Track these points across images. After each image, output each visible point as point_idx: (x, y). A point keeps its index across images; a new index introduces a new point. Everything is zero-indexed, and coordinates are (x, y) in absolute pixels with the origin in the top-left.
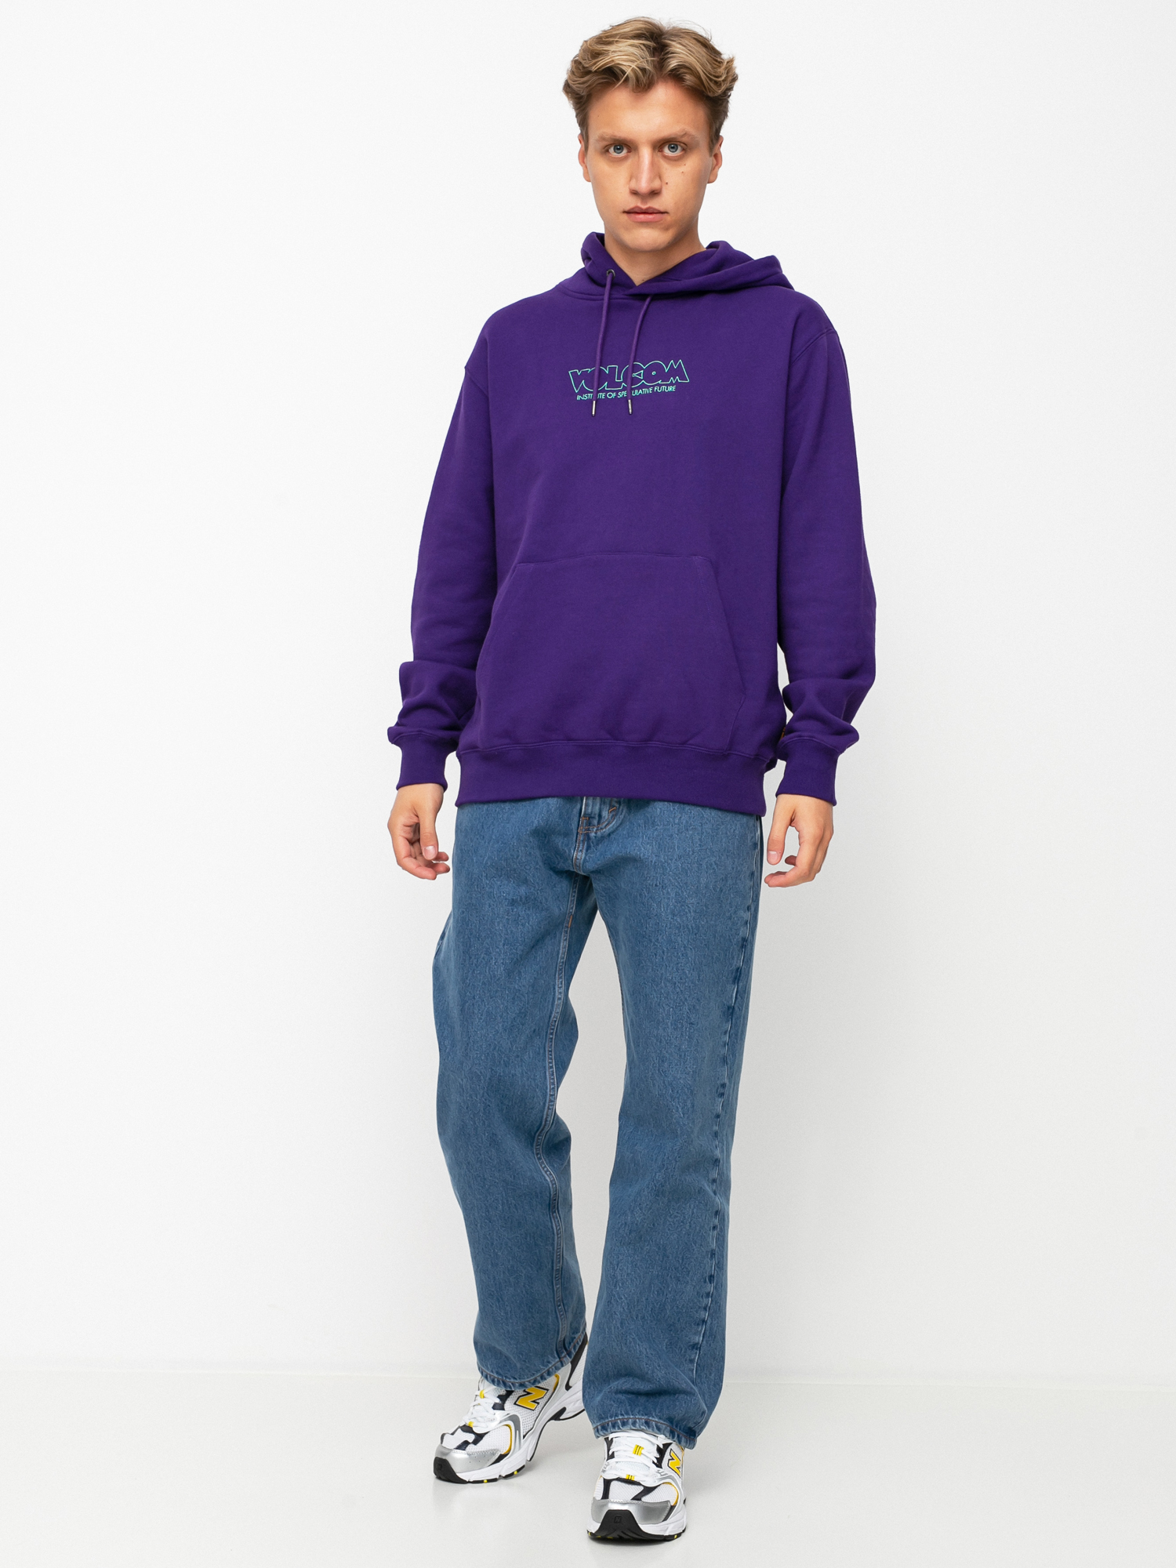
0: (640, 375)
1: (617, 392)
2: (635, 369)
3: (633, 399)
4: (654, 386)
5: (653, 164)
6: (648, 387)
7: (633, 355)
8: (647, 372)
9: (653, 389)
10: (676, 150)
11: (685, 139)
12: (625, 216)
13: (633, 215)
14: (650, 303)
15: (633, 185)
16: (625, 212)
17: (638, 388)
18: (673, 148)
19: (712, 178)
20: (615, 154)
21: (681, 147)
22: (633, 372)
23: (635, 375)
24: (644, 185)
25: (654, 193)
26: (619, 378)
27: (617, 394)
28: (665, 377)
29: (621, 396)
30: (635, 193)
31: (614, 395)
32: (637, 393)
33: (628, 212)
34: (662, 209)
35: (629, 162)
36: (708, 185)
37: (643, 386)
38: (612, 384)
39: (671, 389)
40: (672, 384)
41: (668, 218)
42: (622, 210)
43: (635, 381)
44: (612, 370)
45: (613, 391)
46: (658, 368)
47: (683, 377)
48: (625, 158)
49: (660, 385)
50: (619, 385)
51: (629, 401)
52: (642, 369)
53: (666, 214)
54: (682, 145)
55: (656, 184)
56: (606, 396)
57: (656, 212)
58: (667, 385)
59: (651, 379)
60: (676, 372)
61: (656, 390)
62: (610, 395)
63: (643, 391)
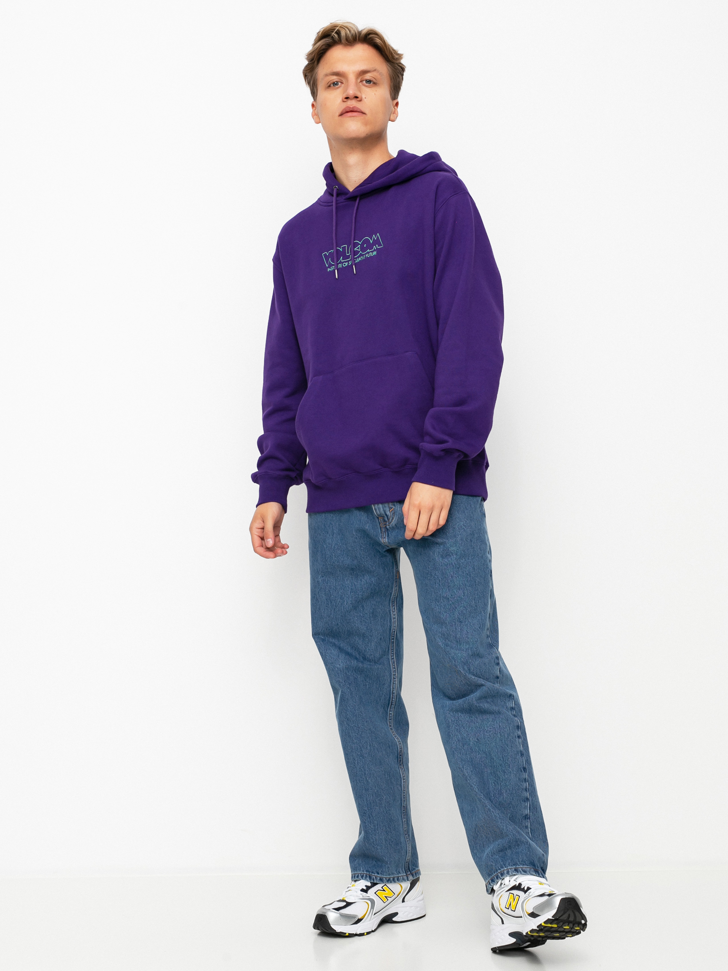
0: (358, 248)
1: (348, 261)
2: (355, 245)
4: (365, 254)
6: (362, 255)
7: (353, 237)
8: (362, 245)
9: (365, 256)
14: (359, 201)
17: (358, 257)
22: (354, 247)
23: (355, 249)
26: (348, 253)
27: (348, 263)
28: (370, 246)
29: (350, 263)
31: (347, 264)
32: (358, 260)
34: (362, 110)
37: (361, 255)
38: (345, 257)
39: (375, 253)
40: (375, 250)
43: (355, 253)
44: (344, 248)
45: (346, 262)
46: (367, 242)
47: (380, 245)
49: (368, 253)
50: (348, 257)
51: (354, 266)
52: (359, 244)
53: (365, 114)
56: (342, 266)
57: (358, 110)
58: (372, 252)
59: (363, 249)
60: (376, 242)
61: (367, 256)
62: (345, 265)
63: (361, 258)
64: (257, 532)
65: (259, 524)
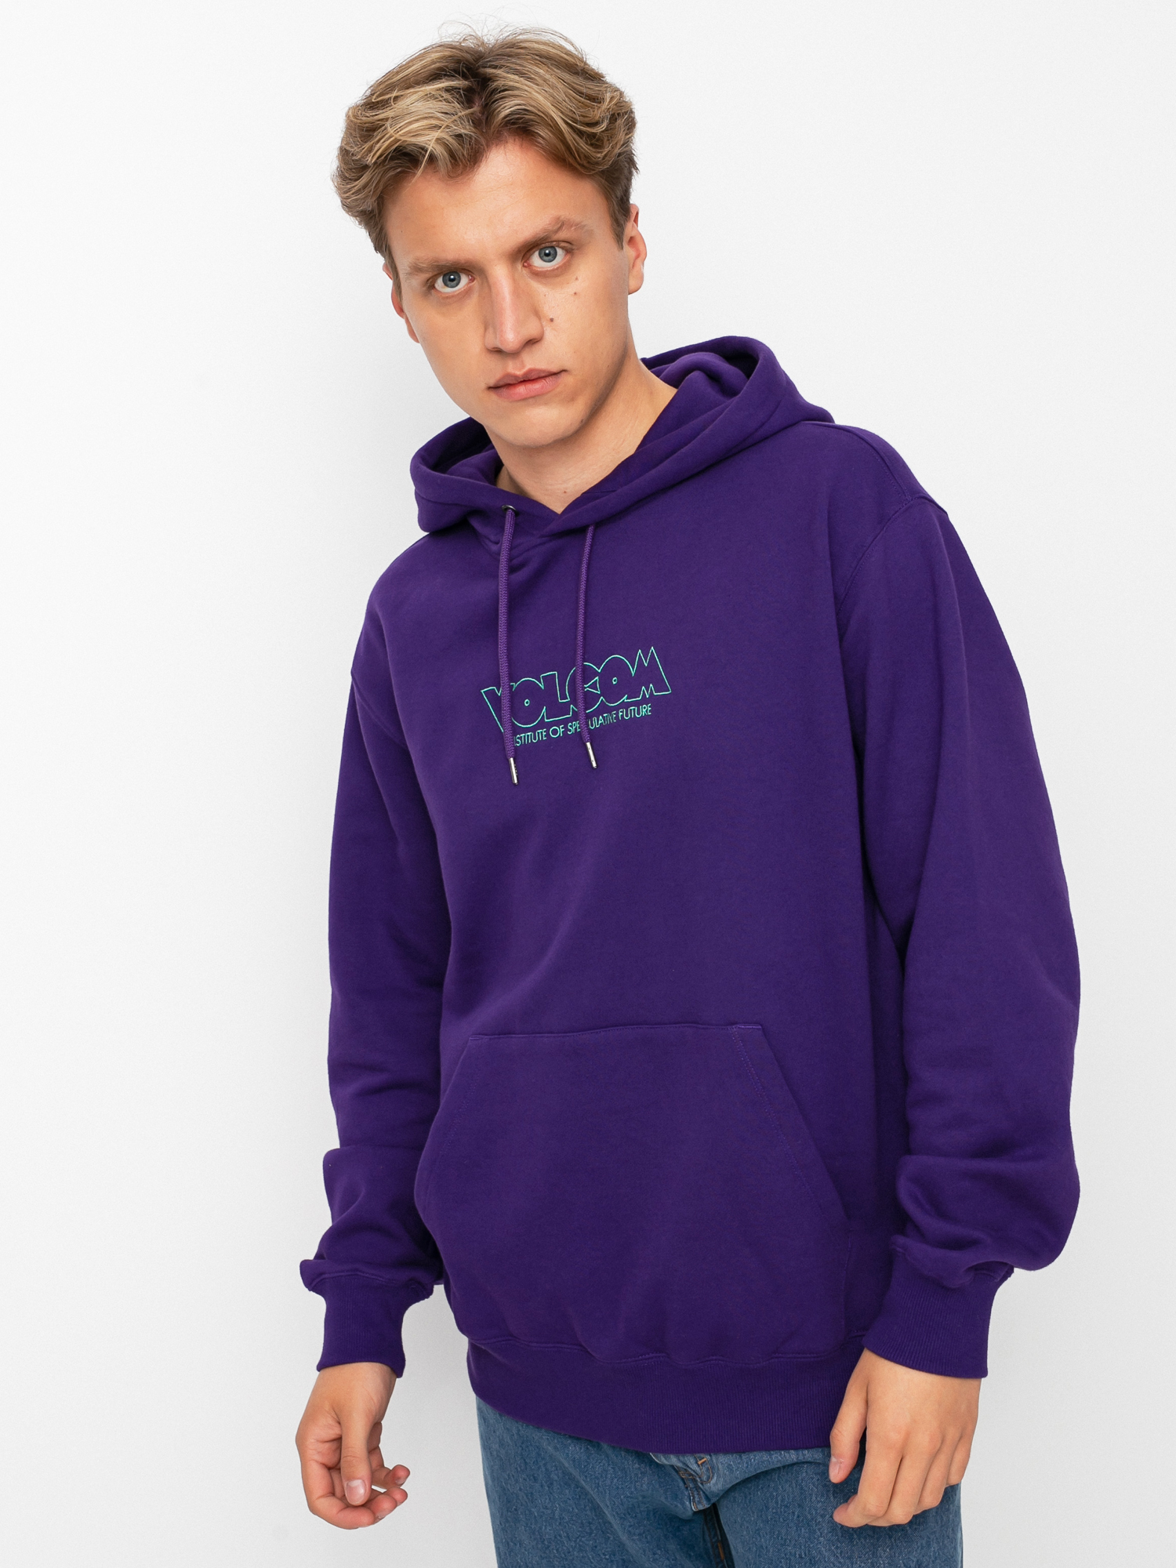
0: (594, 686)
1: (565, 722)
2: (584, 674)
3: (594, 736)
4: (617, 708)
5: (518, 291)
6: (609, 710)
8: (605, 677)
9: (617, 714)
10: (555, 258)
11: (563, 235)
12: (493, 395)
13: (504, 390)
14: (593, 540)
15: (492, 338)
16: (489, 388)
17: (597, 713)
18: (549, 256)
19: (634, 284)
20: (448, 289)
21: (563, 248)
22: (584, 681)
23: (585, 688)
24: (510, 338)
25: (532, 342)
26: (564, 697)
27: (567, 730)
28: (631, 686)
29: (573, 730)
30: (497, 350)
31: (561, 730)
32: (597, 723)
33: (495, 387)
34: (554, 368)
35: (476, 299)
37: (604, 709)
38: (556, 709)
39: (645, 710)
40: (645, 701)
41: (567, 380)
42: (483, 384)
43: (590, 699)
44: (549, 681)
45: (557, 723)
46: (617, 668)
47: (659, 687)
48: (468, 293)
49: (626, 706)
50: (564, 709)
51: (588, 741)
52: (596, 674)
53: (563, 374)
54: (563, 244)
55: (532, 326)
56: (548, 735)
57: (543, 375)
58: (638, 704)
59: (611, 693)
60: (648, 675)
61: (622, 716)
62: (555, 732)
63: (603, 717)
64: (319, 1452)
65: (325, 1429)
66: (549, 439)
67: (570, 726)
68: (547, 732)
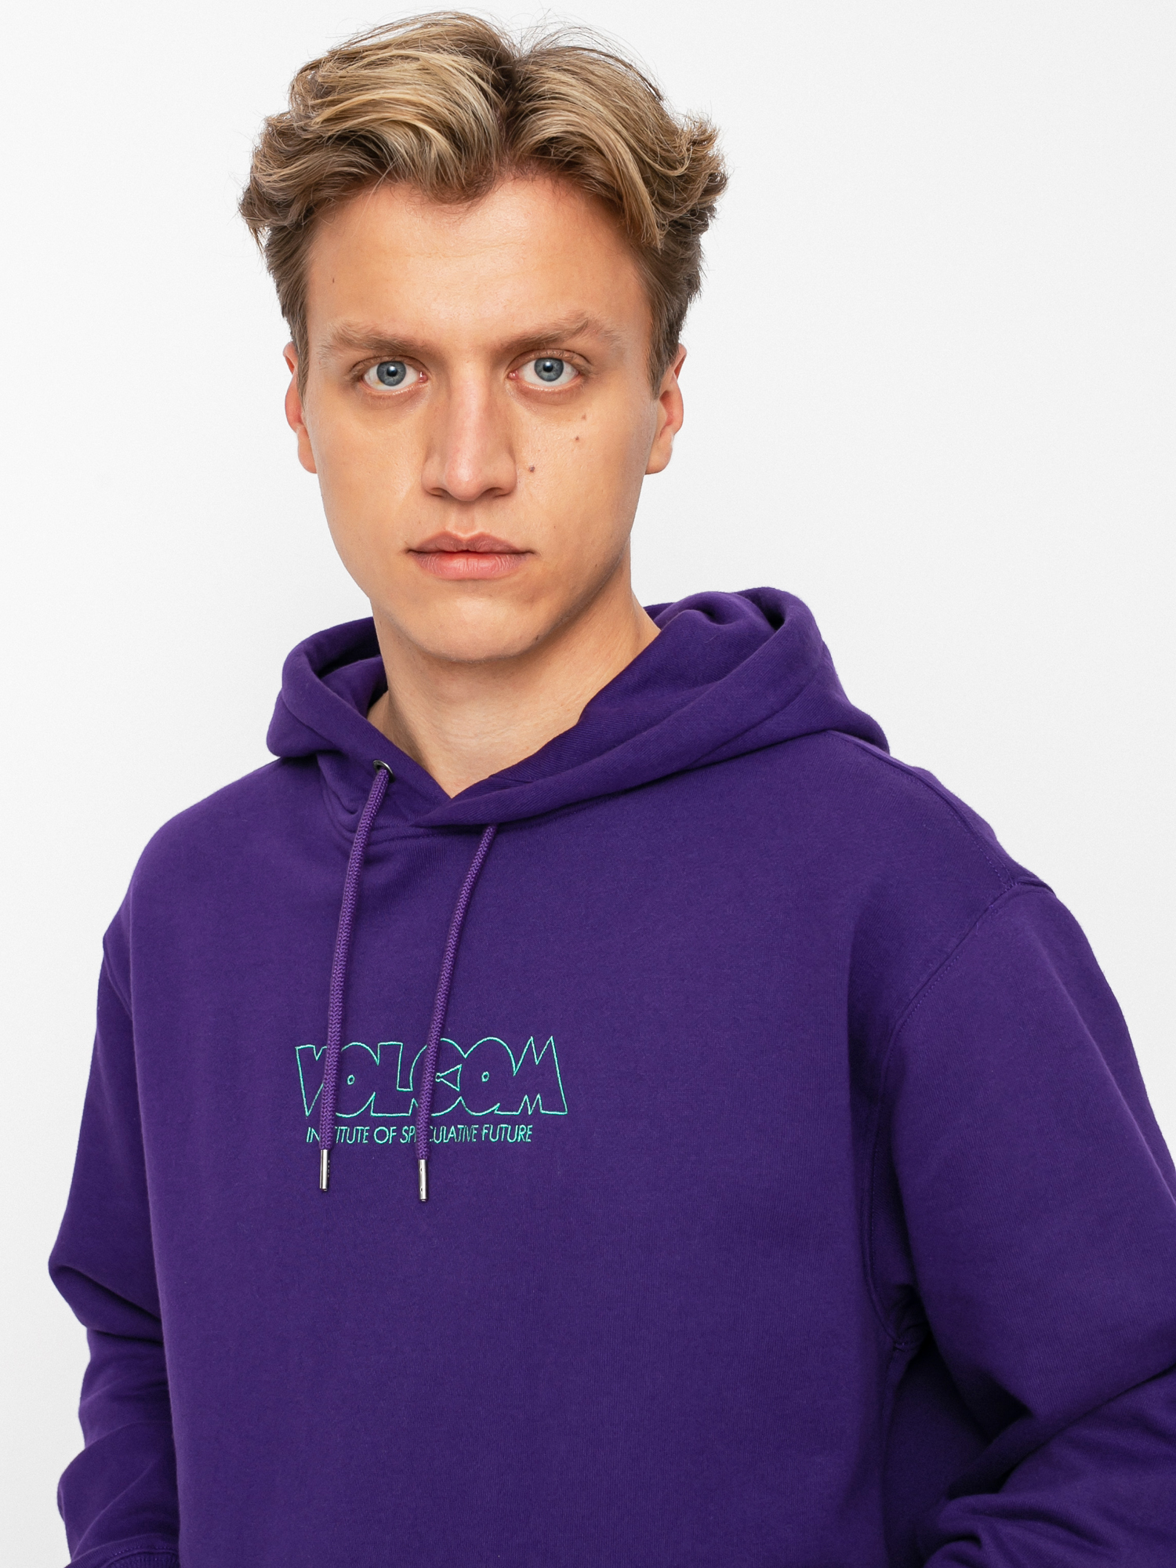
0: (452, 1078)
1: (400, 1123)
2: (443, 1057)
3: (433, 1154)
4: (481, 1121)
5: (492, 411)
6: (469, 1121)
7: (438, 1016)
8: (472, 1069)
9: (480, 1130)
10: (559, 375)
11: (581, 343)
12: (411, 564)
13: (433, 560)
14: (490, 846)
15: (435, 474)
16: (410, 551)
17: (449, 1121)
18: (549, 371)
19: (655, 459)
20: (383, 387)
21: (575, 366)
22: (438, 1068)
23: (441, 1077)
24: (465, 476)
25: (493, 493)
26: (404, 1083)
27: (400, 1135)
28: (508, 1091)
29: (408, 1139)
30: (440, 494)
31: (391, 1134)
32: (446, 1135)
33: (419, 552)
34: (518, 543)
35: (420, 409)
36: (646, 477)
37: (458, 1117)
38: (391, 1101)
39: (523, 1133)
40: (524, 1119)
41: (532, 568)
42: (401, 545)
43: (439, 1096)
44: (389, 1054)
45: (387, 1122)
46: (492, 1058)
47: (552, 1102)
48: (412, 396)
49: (495, 1120)
50: (402, 1102)
51: (422, 1163)
52: (459, 1059)
53: (528, 556)
54: (578, 360)
55: (499, 472)
56: (370, 1138)
57: (498, 548)
58: (513, 1121)
59: (477, 1095)
60: (536, 1079)
61: (487, 1135)
62: (382, 1135)
63: (457, 1130)
66: (480, 653)
67: (406, 1131)
68: (371, 1132)
